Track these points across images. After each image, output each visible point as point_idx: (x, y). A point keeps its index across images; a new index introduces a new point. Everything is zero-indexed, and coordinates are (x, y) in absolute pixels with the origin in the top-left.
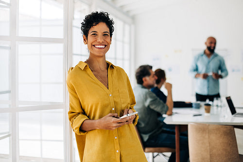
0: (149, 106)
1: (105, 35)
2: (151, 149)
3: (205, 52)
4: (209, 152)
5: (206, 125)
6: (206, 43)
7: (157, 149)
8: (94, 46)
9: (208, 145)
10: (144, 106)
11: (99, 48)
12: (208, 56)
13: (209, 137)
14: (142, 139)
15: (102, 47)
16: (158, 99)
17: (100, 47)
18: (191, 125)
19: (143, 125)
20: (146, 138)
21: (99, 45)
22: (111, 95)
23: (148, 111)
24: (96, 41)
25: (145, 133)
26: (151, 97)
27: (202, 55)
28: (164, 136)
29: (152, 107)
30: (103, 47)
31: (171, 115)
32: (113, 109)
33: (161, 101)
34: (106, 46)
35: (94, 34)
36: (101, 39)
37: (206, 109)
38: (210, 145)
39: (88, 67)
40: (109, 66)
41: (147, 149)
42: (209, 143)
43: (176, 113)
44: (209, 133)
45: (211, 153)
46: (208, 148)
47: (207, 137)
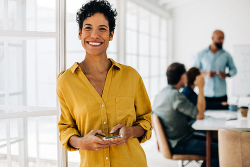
0: (177, 109)
1: (102, 29)
2: (180, 156)
3: (210, 48)
4: (241, 163)
5: (238, 132)
6: (213, 38)
7: (186, 156)
8: (88, 42)
9: (240, 155)
10: (172, 108)
11: (92, 45)
12: (214, 51)
13: (241, 145)
14: (169, 145)
15: (96, 44)
16: (188, 101)
17: (94, 44)
18: (222, 131)
19: (171, 129)
20: (174, 143)
21: (92, 42)
22: (103, 105)
23: (177, 114)
24: (90, 36)
25: (174, 138)
26: (180, 99)
27: (207, 51)
28: (195, 142)
29: (182, 110)
30: (99, 44)
31: (202, 118)
32: (105, 123)
33: (191, 104)
34: (102, 43)
35: (88, 28)
36: (95, 34)
37: (242, 113)
38: (242, 156)
39: (80, 69)
40: (112, 66)
41: (175, 157)
42: (242, 153)
43: (209, 117)
44: (241, 141)
45: (244, 164)
46: (241, 158)
47: (239, 145)
